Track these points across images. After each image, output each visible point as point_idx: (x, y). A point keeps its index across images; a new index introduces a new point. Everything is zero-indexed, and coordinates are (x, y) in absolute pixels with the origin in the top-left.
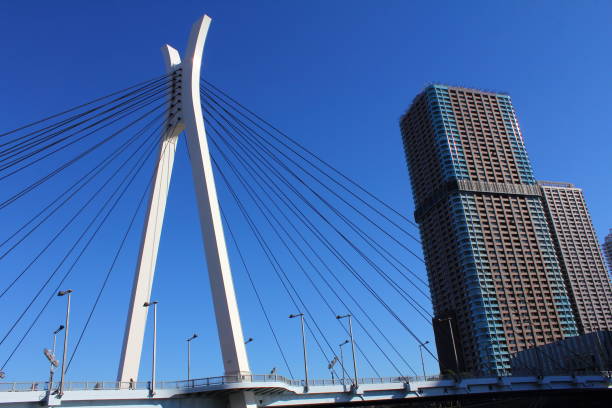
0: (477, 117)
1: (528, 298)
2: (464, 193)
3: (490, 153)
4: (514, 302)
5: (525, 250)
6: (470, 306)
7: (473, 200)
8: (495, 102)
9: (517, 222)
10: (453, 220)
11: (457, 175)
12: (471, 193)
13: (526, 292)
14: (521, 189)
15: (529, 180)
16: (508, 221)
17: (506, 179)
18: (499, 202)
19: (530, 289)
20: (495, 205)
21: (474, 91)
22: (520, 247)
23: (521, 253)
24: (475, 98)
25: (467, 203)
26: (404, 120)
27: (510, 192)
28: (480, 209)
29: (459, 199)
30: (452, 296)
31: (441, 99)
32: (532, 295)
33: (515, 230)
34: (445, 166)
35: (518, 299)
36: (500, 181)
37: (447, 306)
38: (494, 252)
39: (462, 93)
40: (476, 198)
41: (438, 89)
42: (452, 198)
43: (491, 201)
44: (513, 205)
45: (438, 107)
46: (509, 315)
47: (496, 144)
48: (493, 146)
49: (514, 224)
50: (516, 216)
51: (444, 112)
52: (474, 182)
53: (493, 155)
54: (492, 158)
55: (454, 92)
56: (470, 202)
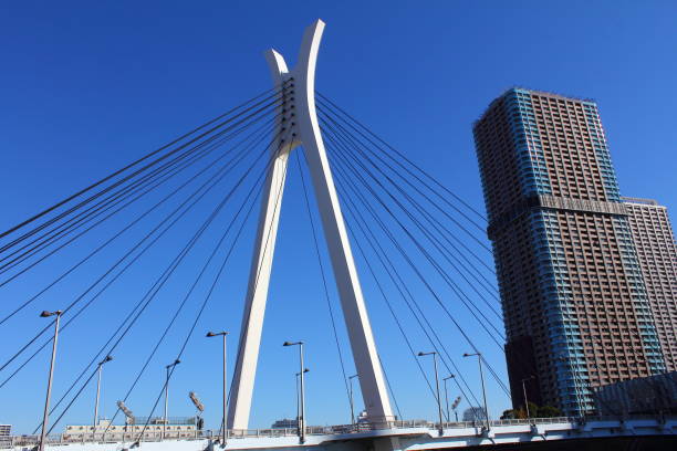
0: (561, 126)
1: (612, 326)
2: (546, 209)
3: (574, 167)
4: (597, 330)
5: (610, 274)
6: (550, 333)
7: (556, 218)
8: (581, 110)
9: (602, 243)
10: (533, 239)
11: (539, 190)
12: (553, 210)
13: (610, 319)
14: (607, 207)
15: (615, 198)
16: (592, 242)
17: (590, 195)
18: (583, 220)
19: (614, 316)
20: (579, 223)
21: (557, 98)
22: (604, 271)
23: (605, 277)
24: (559, 104)
25: (549, 221)
26: (478, 127)
27: (595, 210)
28: (562, 228)
29: (540, 217)
30: (528, 321)
31: (522, 104)
32: (616, 324)
33: (599, 252)
34: (525, 179)
35: (601, 327)
36: (584, 198)
37: (523, 332)
38: (577, 276)
39: (545, 99)
40: (559, 216)
41: (520, 94)
42: (532, 215)
43: (574, 219)
44: (598, 224)
45: (519, 114)
46: (591, 344)
47: (581, 157)
48: (578, 159)
49: (598, 246)
50: (601, 236)
51: (526, 120)
52: (556, 198)
53: (577, 169)
54: (576, 172)
55: (536, 97)
56: (552, 220)
